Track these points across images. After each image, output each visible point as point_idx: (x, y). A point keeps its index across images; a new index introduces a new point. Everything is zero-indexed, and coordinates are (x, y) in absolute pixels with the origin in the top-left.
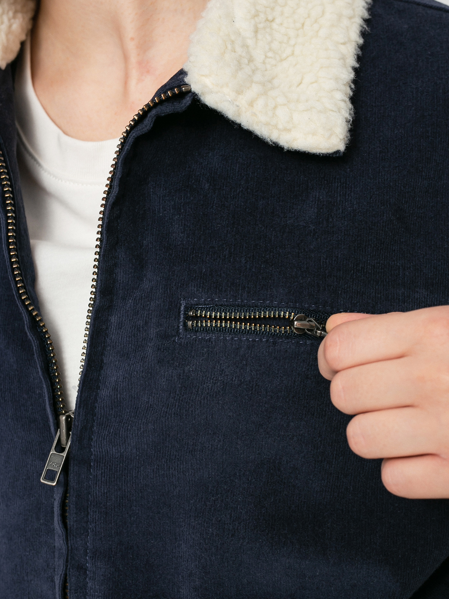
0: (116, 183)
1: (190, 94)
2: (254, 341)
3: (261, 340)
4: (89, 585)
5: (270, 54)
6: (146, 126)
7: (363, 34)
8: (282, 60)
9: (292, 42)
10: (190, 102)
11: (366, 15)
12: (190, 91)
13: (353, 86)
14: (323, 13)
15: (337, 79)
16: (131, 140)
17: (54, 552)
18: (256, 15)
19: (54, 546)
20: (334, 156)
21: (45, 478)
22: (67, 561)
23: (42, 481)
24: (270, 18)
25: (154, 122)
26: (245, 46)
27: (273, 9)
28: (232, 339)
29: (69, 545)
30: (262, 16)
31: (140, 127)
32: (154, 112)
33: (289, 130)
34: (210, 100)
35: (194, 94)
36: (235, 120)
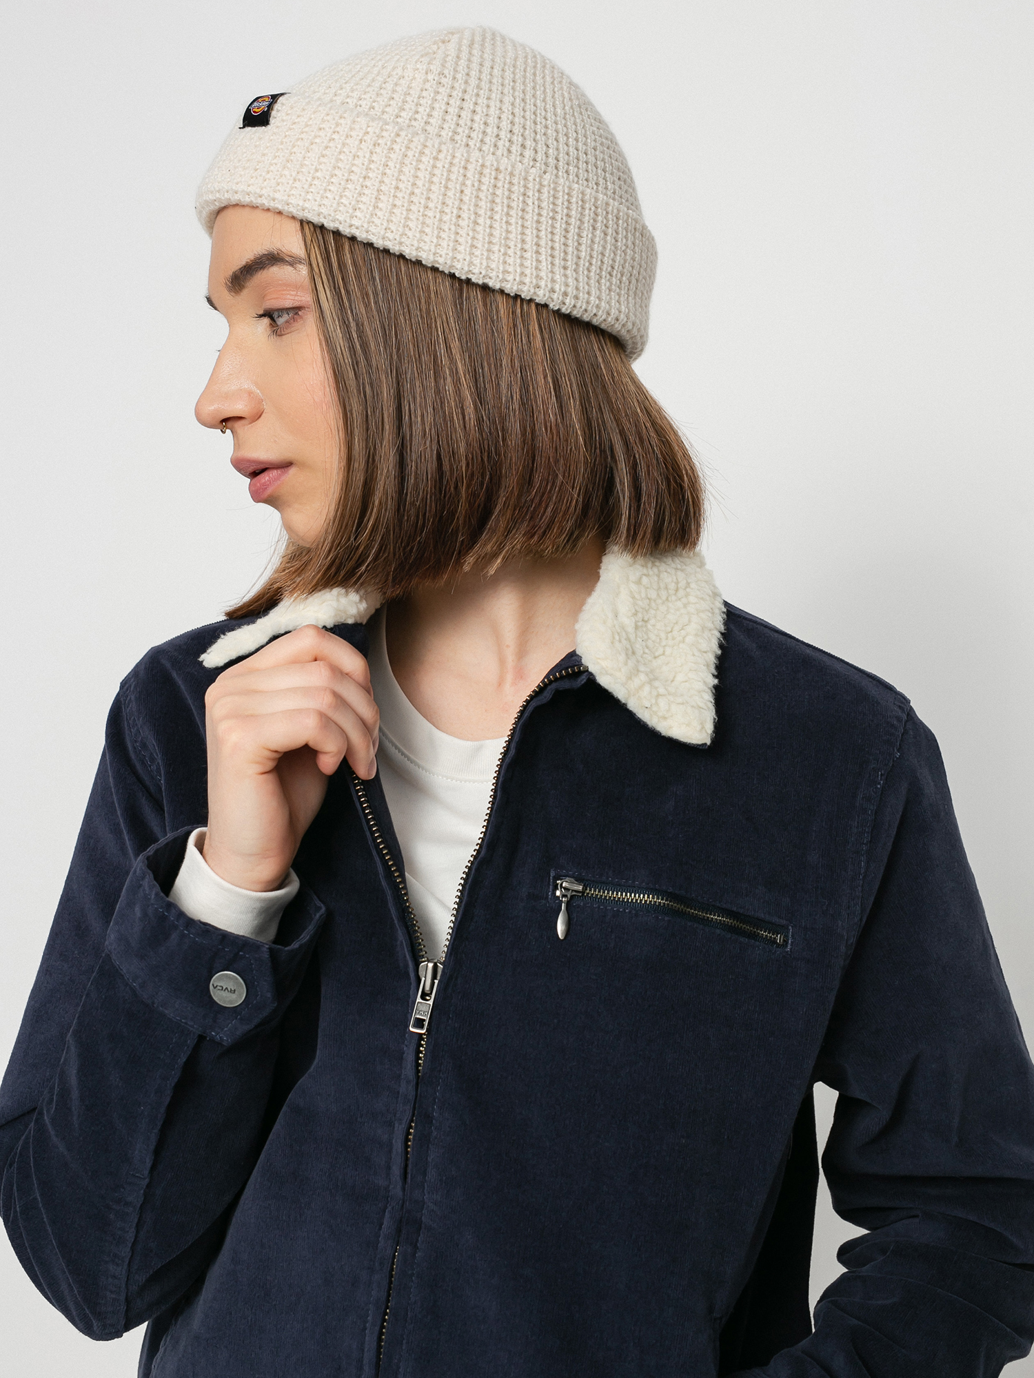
0: (513, 745)
1: (586, 673)
2: (618, 911)
3: (624, 910)
4: (435, 1133)
5: (647, 651)
6: (545, 697)
7: (721, 646)
8: (655, 658)
9: (664, 643)
10: (585, 680)
11: (722, 628)
12: (588, 671)
13: (714, 691)
14: (690, 621)
15: (705, 683)
16: (530, 709)
17: (398, 1097)
18: (635, 614)
19: (398, 1092)
20: (701, 748)
21: (414, 1026)
22: (414, 1108)
23: (412, 1029)
24: (646, 619)
25: (554, 694)
26: (628, 639)
27: (647, 611)
28: (599, 907)
29: (419, 1093)
30: (640, 615)
31: (538, 698)
32: (554, 686)
33: (665, 718)
34: (604, 681)
35: (591, 674)
36: (623, 701)
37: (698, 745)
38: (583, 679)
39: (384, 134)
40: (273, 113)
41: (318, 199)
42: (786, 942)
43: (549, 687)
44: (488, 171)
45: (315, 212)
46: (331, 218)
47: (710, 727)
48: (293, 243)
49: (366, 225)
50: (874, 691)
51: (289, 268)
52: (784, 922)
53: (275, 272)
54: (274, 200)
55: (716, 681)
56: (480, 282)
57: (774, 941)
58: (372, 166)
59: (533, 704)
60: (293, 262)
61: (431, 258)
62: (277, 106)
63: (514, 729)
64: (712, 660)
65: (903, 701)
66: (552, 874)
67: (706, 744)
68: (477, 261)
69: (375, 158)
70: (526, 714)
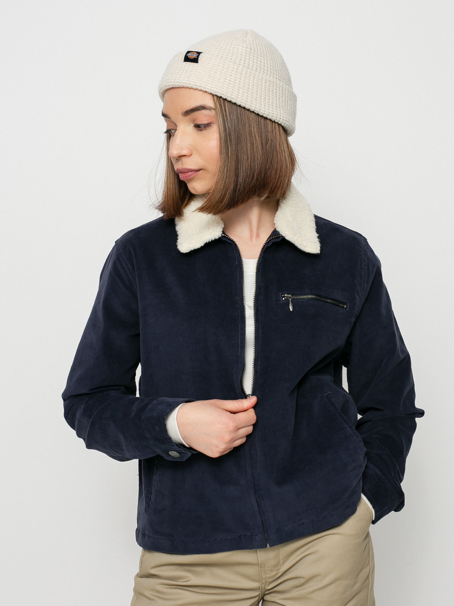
2: (302, 301)
3: (304, 301)
6: (270, 244)
13: (318, 238)
25: (272, 243)
28: (296, 301)
31: (267, 244)
33: (306, 247)
34: (288, 238)
35: (283, 236)
36: (294, 243)
37: (316, 254)
38: (281, 238)
39: (239, 69)
40: (199, 59)
41: (221, 89)
42: (347, 307)
43: (271, 241)
44: (268, 81)
45: (220, 93)
46: (225, 95)
47: (319, 248)
48: (209, 102)
49: (236, 98)
50: (358, 237)
51: (208, 111)
52: (346, 302)
53: (203, 112)
54: (205, 88)
55: (318, 235)
56: (261, 115)
57: (344, 307)
58: (236, 79)
59: (266, 246)
60: (210, 109)
61: (254, 109)
62: (200, 57)
63: (261, 254)
64: (315, 230)
65: (365, 240)
66: (280, 294)
67: (318, 253)
68: (266, 110)
69: (237, 76)
70: (264, 249)
